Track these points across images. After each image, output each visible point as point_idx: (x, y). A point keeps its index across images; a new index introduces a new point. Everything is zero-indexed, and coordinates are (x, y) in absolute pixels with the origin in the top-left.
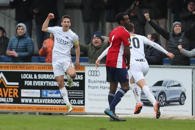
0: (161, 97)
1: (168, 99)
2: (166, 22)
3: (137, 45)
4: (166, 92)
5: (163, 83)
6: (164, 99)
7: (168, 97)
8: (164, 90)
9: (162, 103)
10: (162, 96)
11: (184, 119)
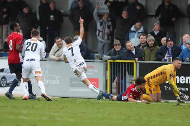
0: (3, 81)
1: (8, 82)
2: (8, 26)
3: (33, 49)
4: (6, 77)
5: (5, 70)
6: (5, 82)
7: (8, 80)
8: (5, 75)
9: (3, 84)
10: (3, 79)
11: (19, 96)
